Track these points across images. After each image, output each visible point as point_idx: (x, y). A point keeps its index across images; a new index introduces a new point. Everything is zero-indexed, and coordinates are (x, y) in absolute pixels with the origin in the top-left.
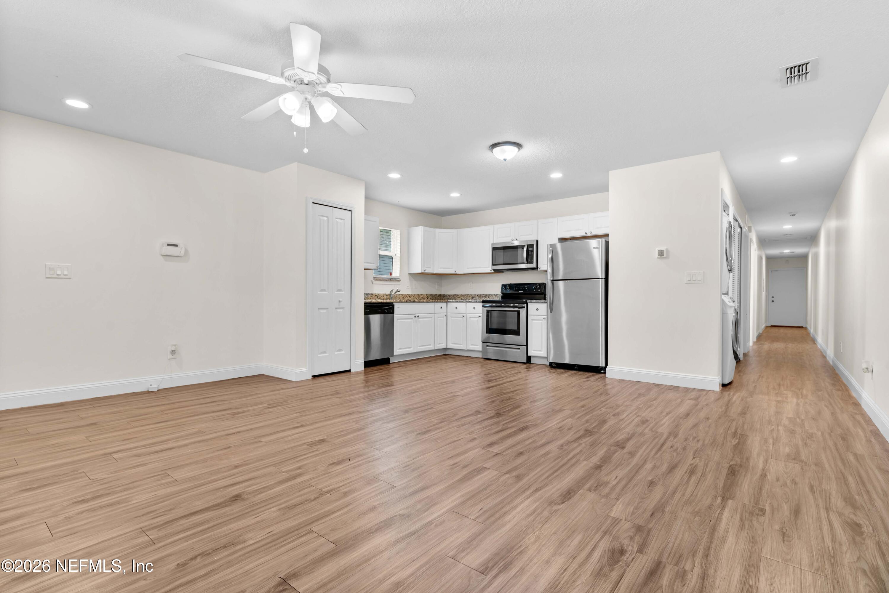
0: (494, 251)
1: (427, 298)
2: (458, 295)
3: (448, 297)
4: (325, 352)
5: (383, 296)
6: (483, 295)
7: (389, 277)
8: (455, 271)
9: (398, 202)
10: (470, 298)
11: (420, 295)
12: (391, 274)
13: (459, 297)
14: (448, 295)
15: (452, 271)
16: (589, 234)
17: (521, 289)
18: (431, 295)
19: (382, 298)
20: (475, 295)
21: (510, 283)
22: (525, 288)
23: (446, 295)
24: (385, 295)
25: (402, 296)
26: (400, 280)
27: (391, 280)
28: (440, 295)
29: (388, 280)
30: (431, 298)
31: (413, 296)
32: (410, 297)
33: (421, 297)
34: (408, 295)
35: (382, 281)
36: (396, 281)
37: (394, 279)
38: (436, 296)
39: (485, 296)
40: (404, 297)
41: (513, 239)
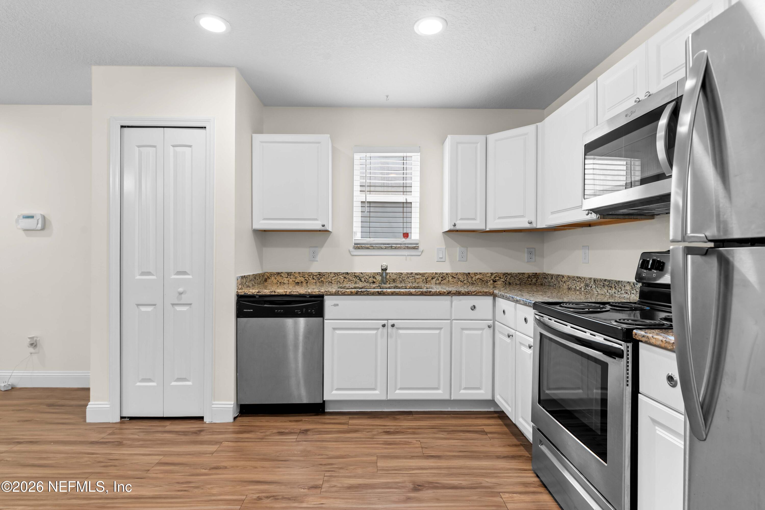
0: (586, 155)
1: (495, 281)
2: (563, 277)
3: (550, 279)
4: (149, 380)
5: (374, 277)
6: (605, 280)
7: (403, 240)
8: (530, 223)
9: (387, 97)
10: (582, 285)
11: (472, 276)
12: (406, 235)
13: (564, 282)
18: (506, 274)
19: (371, 280)
20: (590, 279)
23: (548, 275)
24: (378, 276)
25: (422, 276)
26: (418, 247)
27: (394, 248)
28: (536, 273)
29: (386, 248)
30: (506, 280)
31: (452, 277)
32: (444, 278)
33: (474, 278)
34: (437, 275)
35: (371, 249)
36: (404, 248)
37: (401, 246)
38: (521, 276)
39: (608, 283)
40: (428, 278)
41: (638, 100)
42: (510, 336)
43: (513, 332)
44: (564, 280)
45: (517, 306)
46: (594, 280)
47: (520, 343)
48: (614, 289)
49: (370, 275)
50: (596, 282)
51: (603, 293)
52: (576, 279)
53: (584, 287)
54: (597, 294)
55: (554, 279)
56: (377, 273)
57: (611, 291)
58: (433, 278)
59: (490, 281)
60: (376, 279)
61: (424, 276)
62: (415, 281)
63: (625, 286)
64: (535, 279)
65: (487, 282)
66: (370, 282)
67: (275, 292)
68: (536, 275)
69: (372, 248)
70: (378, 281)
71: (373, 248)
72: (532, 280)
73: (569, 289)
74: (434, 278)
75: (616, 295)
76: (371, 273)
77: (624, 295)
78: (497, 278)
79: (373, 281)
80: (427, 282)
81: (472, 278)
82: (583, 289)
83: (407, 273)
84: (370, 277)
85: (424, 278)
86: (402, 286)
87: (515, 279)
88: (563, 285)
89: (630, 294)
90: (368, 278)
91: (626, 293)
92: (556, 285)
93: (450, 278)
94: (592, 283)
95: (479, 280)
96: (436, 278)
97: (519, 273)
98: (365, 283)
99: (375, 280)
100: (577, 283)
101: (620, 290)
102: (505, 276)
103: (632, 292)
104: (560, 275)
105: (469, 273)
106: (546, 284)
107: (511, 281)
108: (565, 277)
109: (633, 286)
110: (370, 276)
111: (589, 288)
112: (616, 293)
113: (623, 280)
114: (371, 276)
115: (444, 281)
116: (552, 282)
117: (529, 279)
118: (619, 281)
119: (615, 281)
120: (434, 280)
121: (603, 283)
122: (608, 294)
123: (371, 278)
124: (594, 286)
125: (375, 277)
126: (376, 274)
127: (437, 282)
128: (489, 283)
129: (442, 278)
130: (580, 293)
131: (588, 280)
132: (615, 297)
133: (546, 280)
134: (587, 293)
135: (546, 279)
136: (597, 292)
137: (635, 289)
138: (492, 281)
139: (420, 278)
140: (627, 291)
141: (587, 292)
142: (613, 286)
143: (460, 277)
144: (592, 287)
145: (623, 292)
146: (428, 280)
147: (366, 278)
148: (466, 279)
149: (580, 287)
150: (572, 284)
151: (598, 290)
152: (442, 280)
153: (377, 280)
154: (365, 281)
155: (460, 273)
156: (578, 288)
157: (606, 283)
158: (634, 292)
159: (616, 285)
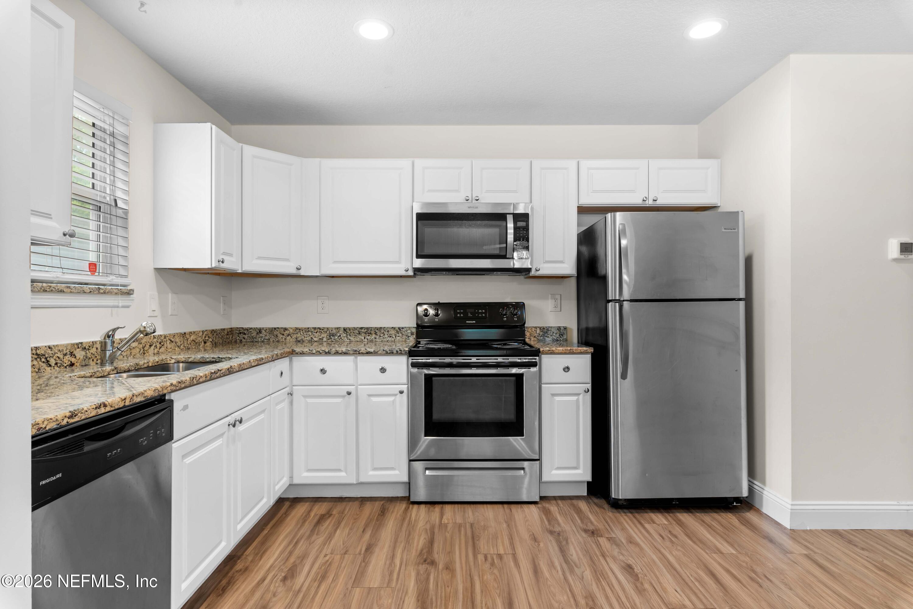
0: (419, 222)
1: (205, 343)
2: (286, 329)
3: (254, 334)
5: (72, 354)
6: (362, 328)
8: (298, 269)
10: (324, 335)
11: (188, 336)
13: (289, 335)
14: (255, 329)
15: (289, 268)
16: (649, 203)
17: (470, 315)
18: (213, 331)
19: (67, 359)
20: (338, 329)
22: (479, 313)
23: (247, 329)
24: (78, 350)
25: (139, 344)
26: (133, 290)
27: (102, 291)
28: (232, 328)
29: (91, 292)
30: (213, 340)
31: (169, 341)
32: (162, 344)
33: (189, 340)
34: (155, 340)
35: (66, 293)
36: (116, 294)
37: (111, 288)
38: (223, 334)
39: (366, 330)
40: (145, 346)
41: (467, 198)
42: (349, 393)
43: (350, 389)
44: (287, 332)
45: (360, 358)
46: (345, 330)
47: (370, 396)
48: (374, 336)
49: (65, 349)
50: (348, 331)
51: (358, 340)
52: (312, 330)
53: (328, 337)
54: (348, 342)
55: (265, 333)
56: (77, 344)
57: (369, 337)
58: (150, 346)
59: (201, 342)
60: (75, 358)
61: (141, 343)
62: (131, 353)
63: (388, 331)
64: (231, 336)
65: (199, 345)
66: (65, 365)
67: (105, 406)
68: (231, 331)
69: (69, 290)
70: (79, 361)
71: (71, 292)
72: (229, 337)
73: (299, 341)
74: (152, 345)
75: (377, 340)
76: (66, 346)
77: (387, 339)
78: (207, 338)
79: (71, 362)
80: (144, 354)
81: (187, 339)
82: (325, 339)
83: (120, 339)
84: (65, 355)
85: (141, 346)
86: (144, 363)
87: (219, 337)
88: (285, 339)
89: (395, 337)
90: (61, 357)
91: (390, 337)
92: (269, 339)
93: (168, 342)
94: (340, 332)
95: (193, 342)
96: (154, 345)
97: (221, 329)
98: (56, 368)
99: (73, 360)
100: (315, 334)
101: (382, 335)
102: (212, 334)
103: (398, 335)
104: (278, 328)
105: (185, 333)
106: (243, 340)
107: (216, 341)
108: (290, 329)
109: (399, 330)
110: (65, 352)
111: (336, 337)
112: (377, 338)
113: (386, 326)
114: (68, 351)
115: (162, 350)
116: (262, 337)
117: (228, 336)
118: (381, 328)
119: (376, 328)
120: (153, 347)
121: (359, 331)
122: (366, 340)
123: (67, 357)
124: (345, 335)
125: (75, 352)
126: (76, 346)
127: (156, 351)
128: (201, 346)
129: (160, 343)
130: (320, 344)
131: (334, 330)
132: (376, 341)
133: (246, 336)
134: (333, 343)
135: (245, 334)
136: (348, 340)
137: (401, 333)
138: (203, 343)
139: (136, 347)
140: (391, 335)
141: (332, 341)
142: (373, 332)
143: (177, 340)
144: (342, 336)
145: (386, 336)
146: (146, 349)
147: (59, 358)
148: (182, 342)
149: (321, 337)
150: (305, 336)
151: (351, 338)
152: (160, 348)
153: (78, 358)
154: (56, 364)
155: (177, 333)
156: (315, 339)
157: (363, 330)
158: (400, 335)
159: (377, 331)
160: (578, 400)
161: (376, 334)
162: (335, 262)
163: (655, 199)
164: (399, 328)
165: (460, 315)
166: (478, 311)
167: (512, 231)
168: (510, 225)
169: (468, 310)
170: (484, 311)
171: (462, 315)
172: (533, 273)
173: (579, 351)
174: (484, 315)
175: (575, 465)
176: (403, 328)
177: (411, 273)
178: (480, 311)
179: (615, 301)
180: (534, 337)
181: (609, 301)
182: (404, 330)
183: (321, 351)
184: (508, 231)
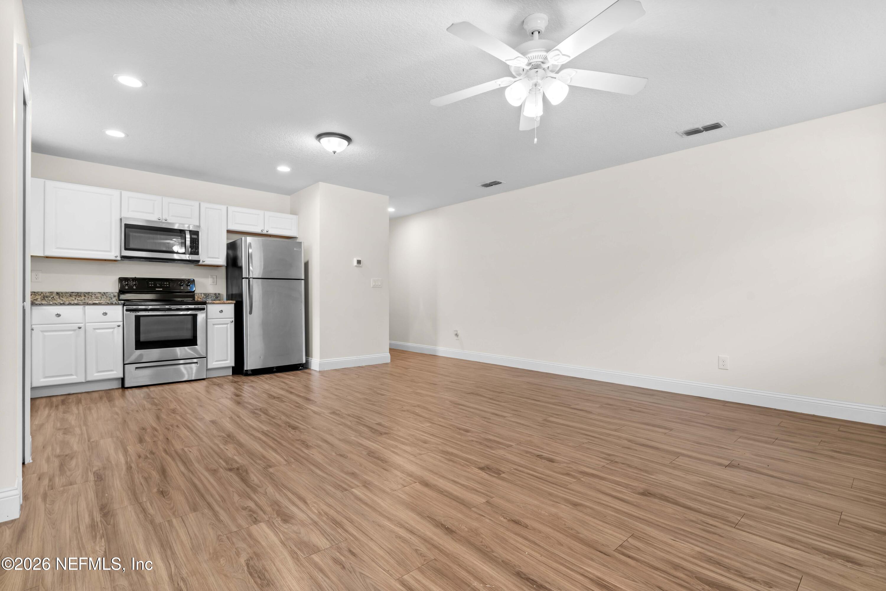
0: (126, 229)
6: (73, 293)
10: (38, 297)
16: (265, 232)
17: (158, 285)
20: (51, 292)
21: (134, 277)
22: (164, 284)
39: (76, 294)
41: (160, 219)
42: (80, 328)
43: (80, 325)
45: (87, 307)
46: (58, 293)
47: (95, 329)
48: (83, 298)
50: (60, 294)
51: (69, 300)
53: (42, 298)
57: (79, 298)
63: (95, 295)
89: (100, 298)
91: (97, 298)
94: (54, 295)
103: (103, 297)
109: (104, 294)
111: (50, 298)
112: (86, 299)
113: (93, 291)
118: (89, 292)
119: (85, 292)
121: (70, 294)
122: (76, 300)
124: (58, 297)
131: (47, 293)
144: (55, 297)
145: (93, 298)
157: (74, 294)
158: (105, 297)
159: (85, 294)
160: (227, 327)
161: (85, 296)
162: (57, 248)
163: (267, 231)
164: (104, 293)
165: (151, 285)
166: (164, 283)
167: (189, 239)
168: (188, 236)
169: (157, 283)
170: (168, 283)
171: (153, 285)
172: (201, 263)
173: (228, 302)
174: (168, 285)
175: (226, 359)
176: (107, 293)
177: (119, 258)
178: (165, 283)
179: (246, 278)
180: (200, 299)
181: (243, 278)
182: (108, 294)
183: (57, 303)
184: (187, 239)
